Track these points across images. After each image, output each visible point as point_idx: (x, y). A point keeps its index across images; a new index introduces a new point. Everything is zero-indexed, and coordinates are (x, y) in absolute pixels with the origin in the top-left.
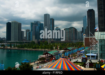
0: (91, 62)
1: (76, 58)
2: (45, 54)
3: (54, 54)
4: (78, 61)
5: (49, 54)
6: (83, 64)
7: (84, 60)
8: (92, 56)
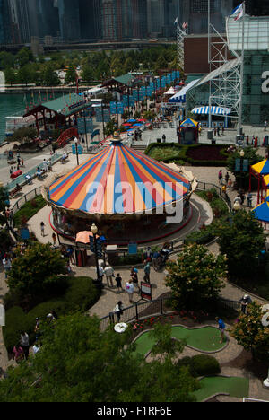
0: (213, 142)
1: (157, 126)
2: (33, 112)
3: (67, 108)
4: (167, 141)
5: (49, 110)
6: (184, 153)
7: (189, 136)
8: (215, 118)
